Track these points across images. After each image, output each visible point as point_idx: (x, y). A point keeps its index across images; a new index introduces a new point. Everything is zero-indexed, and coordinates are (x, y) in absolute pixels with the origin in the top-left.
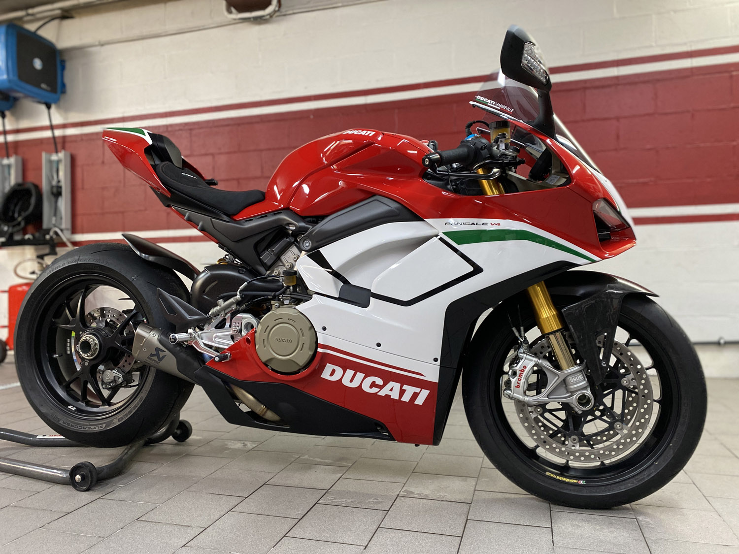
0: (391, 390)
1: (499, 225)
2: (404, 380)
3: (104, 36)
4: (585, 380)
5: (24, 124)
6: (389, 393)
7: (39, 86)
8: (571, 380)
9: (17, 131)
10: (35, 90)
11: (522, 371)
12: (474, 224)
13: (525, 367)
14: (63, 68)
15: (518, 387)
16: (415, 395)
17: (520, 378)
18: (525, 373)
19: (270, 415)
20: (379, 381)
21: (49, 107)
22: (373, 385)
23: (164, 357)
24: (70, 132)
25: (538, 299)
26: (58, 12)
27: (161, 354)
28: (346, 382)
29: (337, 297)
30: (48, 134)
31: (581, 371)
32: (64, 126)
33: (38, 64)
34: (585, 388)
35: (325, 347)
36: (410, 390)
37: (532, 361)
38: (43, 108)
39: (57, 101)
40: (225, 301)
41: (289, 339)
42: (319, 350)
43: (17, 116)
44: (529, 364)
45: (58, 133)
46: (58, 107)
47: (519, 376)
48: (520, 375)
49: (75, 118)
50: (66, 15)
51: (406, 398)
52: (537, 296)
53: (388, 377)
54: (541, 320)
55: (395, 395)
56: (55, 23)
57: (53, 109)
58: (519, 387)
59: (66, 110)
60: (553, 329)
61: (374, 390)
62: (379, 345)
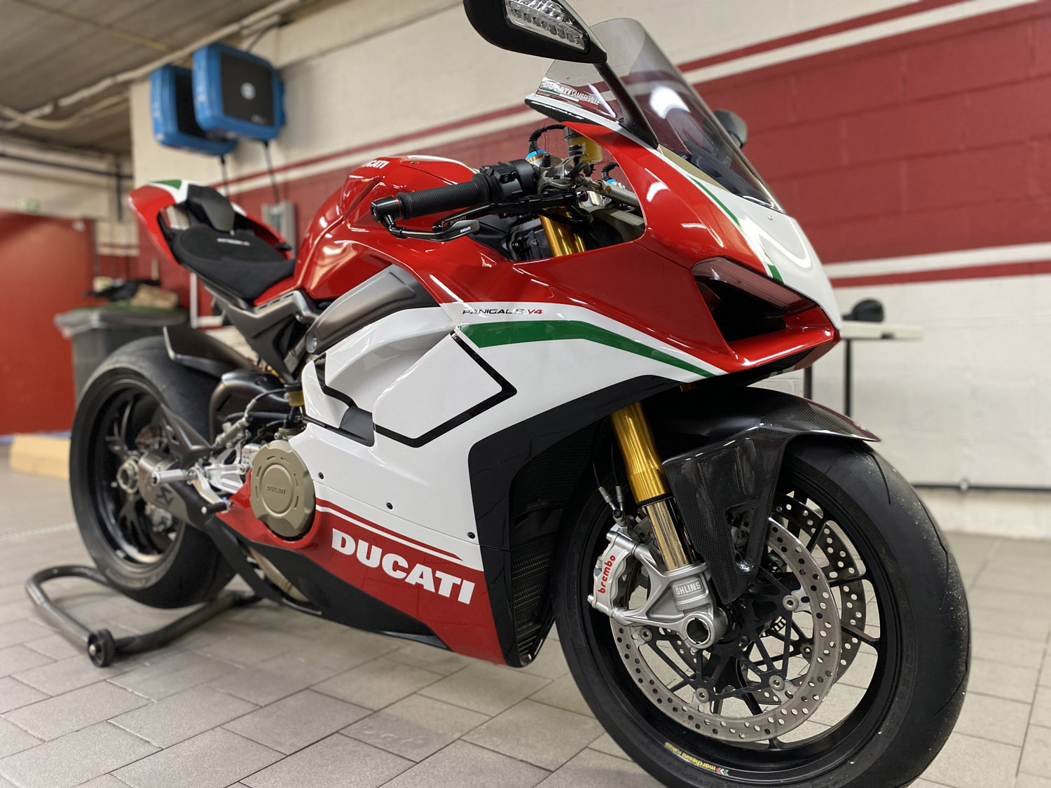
0: (421, 576)
1: (540, 312)
2: (436, 564)
3: (324, 44)
4: (704, 591)
5: (247, 170)
6: (420, 581)
7: (249, 120)
8: (679, 590)
9: (240, 180)
10: (247, 125)
11: (609, 564)
12: (503, 312)
13: (613, 558)
14: (282, 91)
15: (602, 591)
16: (456, 589)
17: (606, 576)
18: (613, 569)
19: (295, 592)
20: (403, 563)
21: (266, 144)
22: (396, 566)
23: (172, 499)
24: (294, 175)
25: (628, 438)
26: (275, 19)
27: (169, 496)
28: (361, 557)
29: (338, 427)
30: (266, 181)
31: (697, 576)
32: (286, 168)
33: (248, 91)
34: (704, 607)
35: (325, 504)
36: (448, 581)
37: (624, 547)
38: (259, 147)
39: (276, 136)
40: (233, 424)
41: (282, 489)
42: (318, 508)
43: (239, 160)
44: (619, 553)
45: (279, 178)
46: (280, 144)
47: (604, 573)
48: (605, 571)
49: (298, 155)
50: (286, 19)
51: (445, 591)
52: (627, 433)
53: (415, 557)
54: (632, 477)
55: (429, 586)
56: (272, 35)
57: (273, 146)
58: (604, 591)
59: (286, 147)
60: (651, 495)
61: (399, 575)
62: (390, 506)
